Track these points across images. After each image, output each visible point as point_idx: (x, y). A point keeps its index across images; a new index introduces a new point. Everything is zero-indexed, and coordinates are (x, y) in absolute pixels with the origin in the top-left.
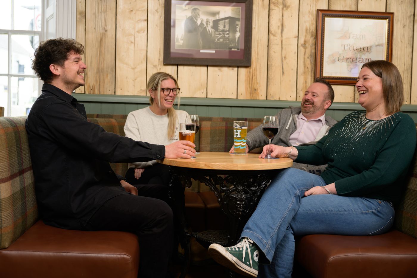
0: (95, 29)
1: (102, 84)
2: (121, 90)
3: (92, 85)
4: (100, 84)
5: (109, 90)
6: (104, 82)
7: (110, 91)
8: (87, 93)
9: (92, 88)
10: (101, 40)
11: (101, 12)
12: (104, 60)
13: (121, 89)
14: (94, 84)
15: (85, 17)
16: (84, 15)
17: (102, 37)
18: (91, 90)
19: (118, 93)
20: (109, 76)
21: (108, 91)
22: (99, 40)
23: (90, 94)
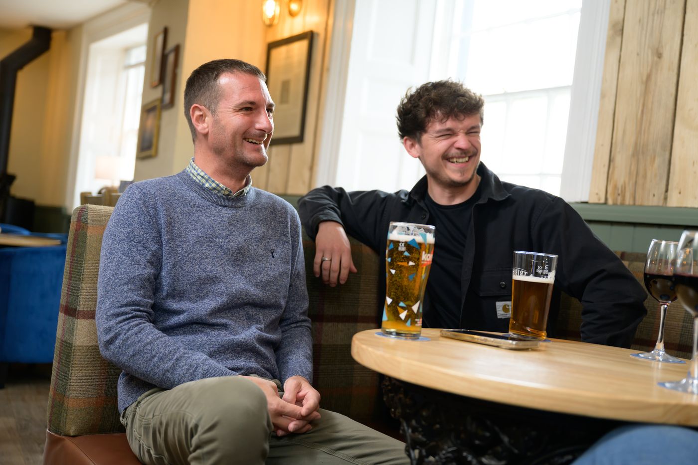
0: (638, 54)
1: (640, 181)
2: (679, 195)
3: (620, 184)
4: (636, 182)
5: (654, 195)
6: (645, 177)
7: (656, 198)
8: (610, 202)
9: (620, 192)
10: (649, 77)
11: (653, 15)
12: (650, 124)
13: (680, 193)
14: (625, 183)
15: (621, 32)
16: (621, 28)
17: (651, 71)
18: (619, 195)
19: (674, 201)
20: (657, 161)
21: (651, 196)
22: (645, 78)
23: (615, 204)
